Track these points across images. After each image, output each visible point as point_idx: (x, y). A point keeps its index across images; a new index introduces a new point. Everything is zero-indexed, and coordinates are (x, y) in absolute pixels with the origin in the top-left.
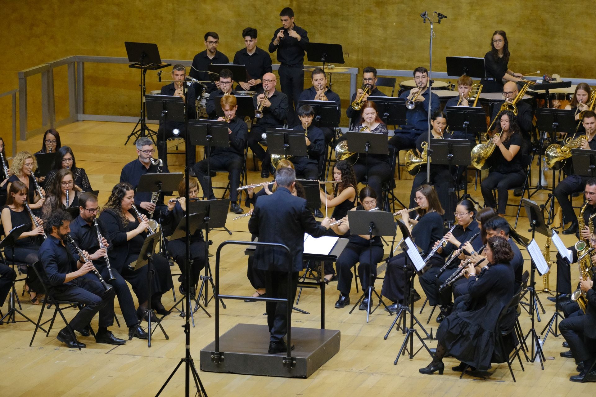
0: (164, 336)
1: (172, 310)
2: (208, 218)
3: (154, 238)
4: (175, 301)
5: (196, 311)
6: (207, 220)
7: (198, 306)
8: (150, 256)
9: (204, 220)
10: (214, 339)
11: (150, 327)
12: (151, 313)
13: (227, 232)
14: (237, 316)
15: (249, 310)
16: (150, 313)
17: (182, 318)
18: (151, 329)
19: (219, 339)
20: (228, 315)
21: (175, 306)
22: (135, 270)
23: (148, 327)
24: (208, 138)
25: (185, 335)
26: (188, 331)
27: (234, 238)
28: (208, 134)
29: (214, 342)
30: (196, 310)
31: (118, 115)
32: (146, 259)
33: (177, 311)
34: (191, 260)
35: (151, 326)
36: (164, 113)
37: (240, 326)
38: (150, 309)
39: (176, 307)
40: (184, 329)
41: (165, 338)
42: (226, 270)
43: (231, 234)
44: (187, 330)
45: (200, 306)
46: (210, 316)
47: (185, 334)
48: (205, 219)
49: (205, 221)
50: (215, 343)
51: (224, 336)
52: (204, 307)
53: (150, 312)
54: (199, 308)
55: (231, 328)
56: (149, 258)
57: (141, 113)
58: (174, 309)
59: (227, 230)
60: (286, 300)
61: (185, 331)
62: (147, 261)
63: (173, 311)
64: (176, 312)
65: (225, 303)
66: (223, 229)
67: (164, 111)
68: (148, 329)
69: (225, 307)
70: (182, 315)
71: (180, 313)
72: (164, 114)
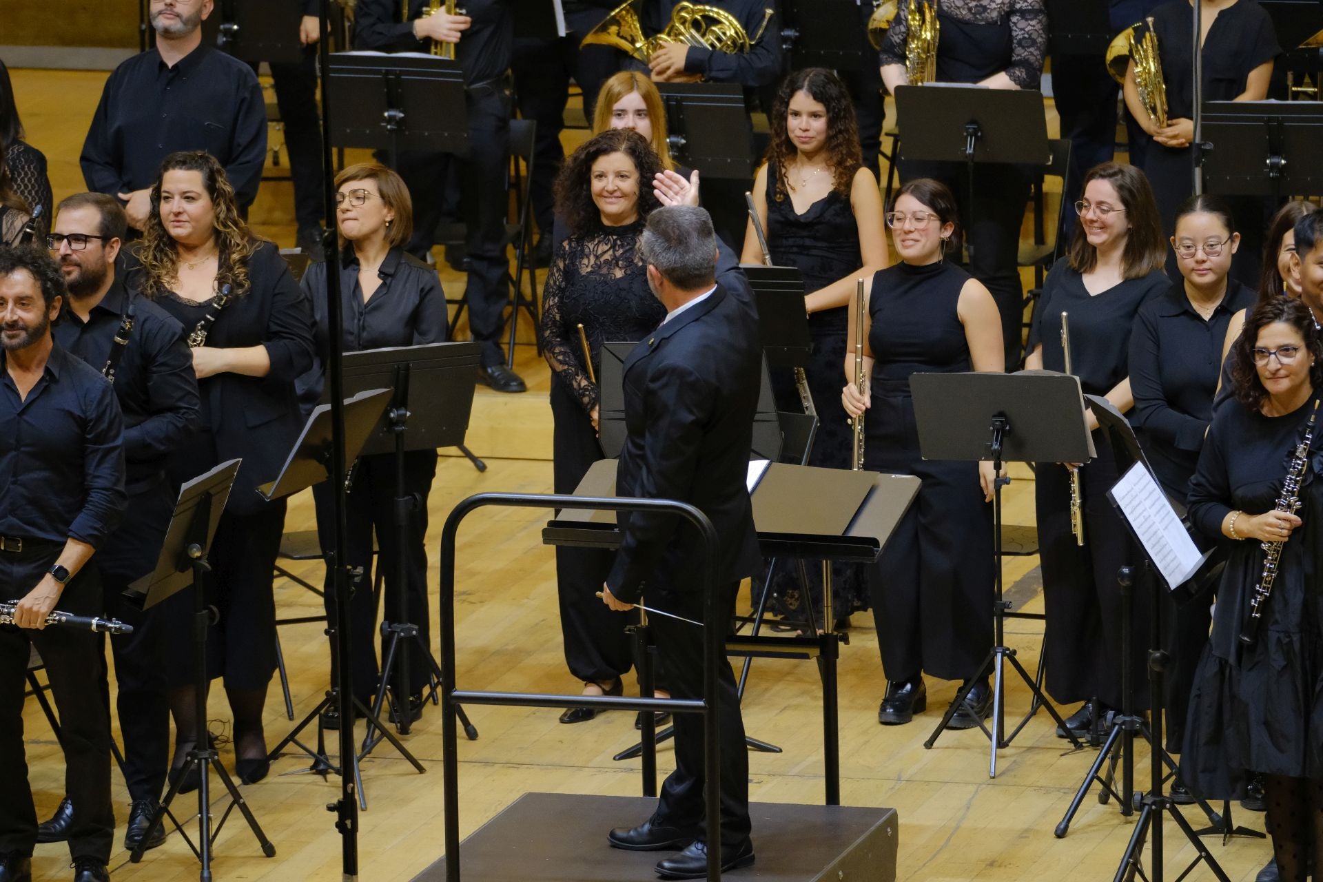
0: (258, 844)
1: (284, 751)
2: (402, 412)
3: (212, 491)
4: (291, 717)
5: (369, 752)
6: (401, 420)
7: (377, 732)
8: (198, 554)
9: (391, 419)
10: (438, 851)
11: (208, 812)
12: (207, 763)
13: (468, 462)
14: (518, 765)
15: (561, 742)
16: (203, 761)
17: (319, 778)
18: (209, 819)
19: (460, 850)
20: (487, 763)
21: (292, 737)
22: (146, 607)
23: (201, 812)
24: (391, 120)
25: (339, 837)
26: (349, 826)
27: (491, 485)
28: (391, 106)
29: (440, 861)
30: (367, 748)
31: (55, 44)
32: (187, 569)
33: (302, 751)
34: (355, 568)
35: (211, 810)
36: (228, 32)
37: (531, 800)
38: (205, 749)
39: (297, 737)
40: (335, 816)
41: (261, 852)
42: (471, 598)
43: (482, 468)
44: (348, 822)
45: (385, 733)
46: (421, 770)
47: (341, 836)
48: (392, 415)
49: (392, 423)
50: (444, 864)
51: (476, 838)
52: (397, 736)
53: (206, 759)
54: (379, 740)
55: (501, 809)
56: (193, 562)
57: (142, 32)
58: (290, 747)
59: (468, 454)
60: (701, 703)
61: (337, 825)
62: (190, 572)
63: (284, 755)
64: (293, 755)
65: (472, 721)
66: (453, 450)
67: (227, 26)
68: (201, 820)
69: (472, 734)
70: (322, 767)
71: (311, 762)
72: (225, 36)
